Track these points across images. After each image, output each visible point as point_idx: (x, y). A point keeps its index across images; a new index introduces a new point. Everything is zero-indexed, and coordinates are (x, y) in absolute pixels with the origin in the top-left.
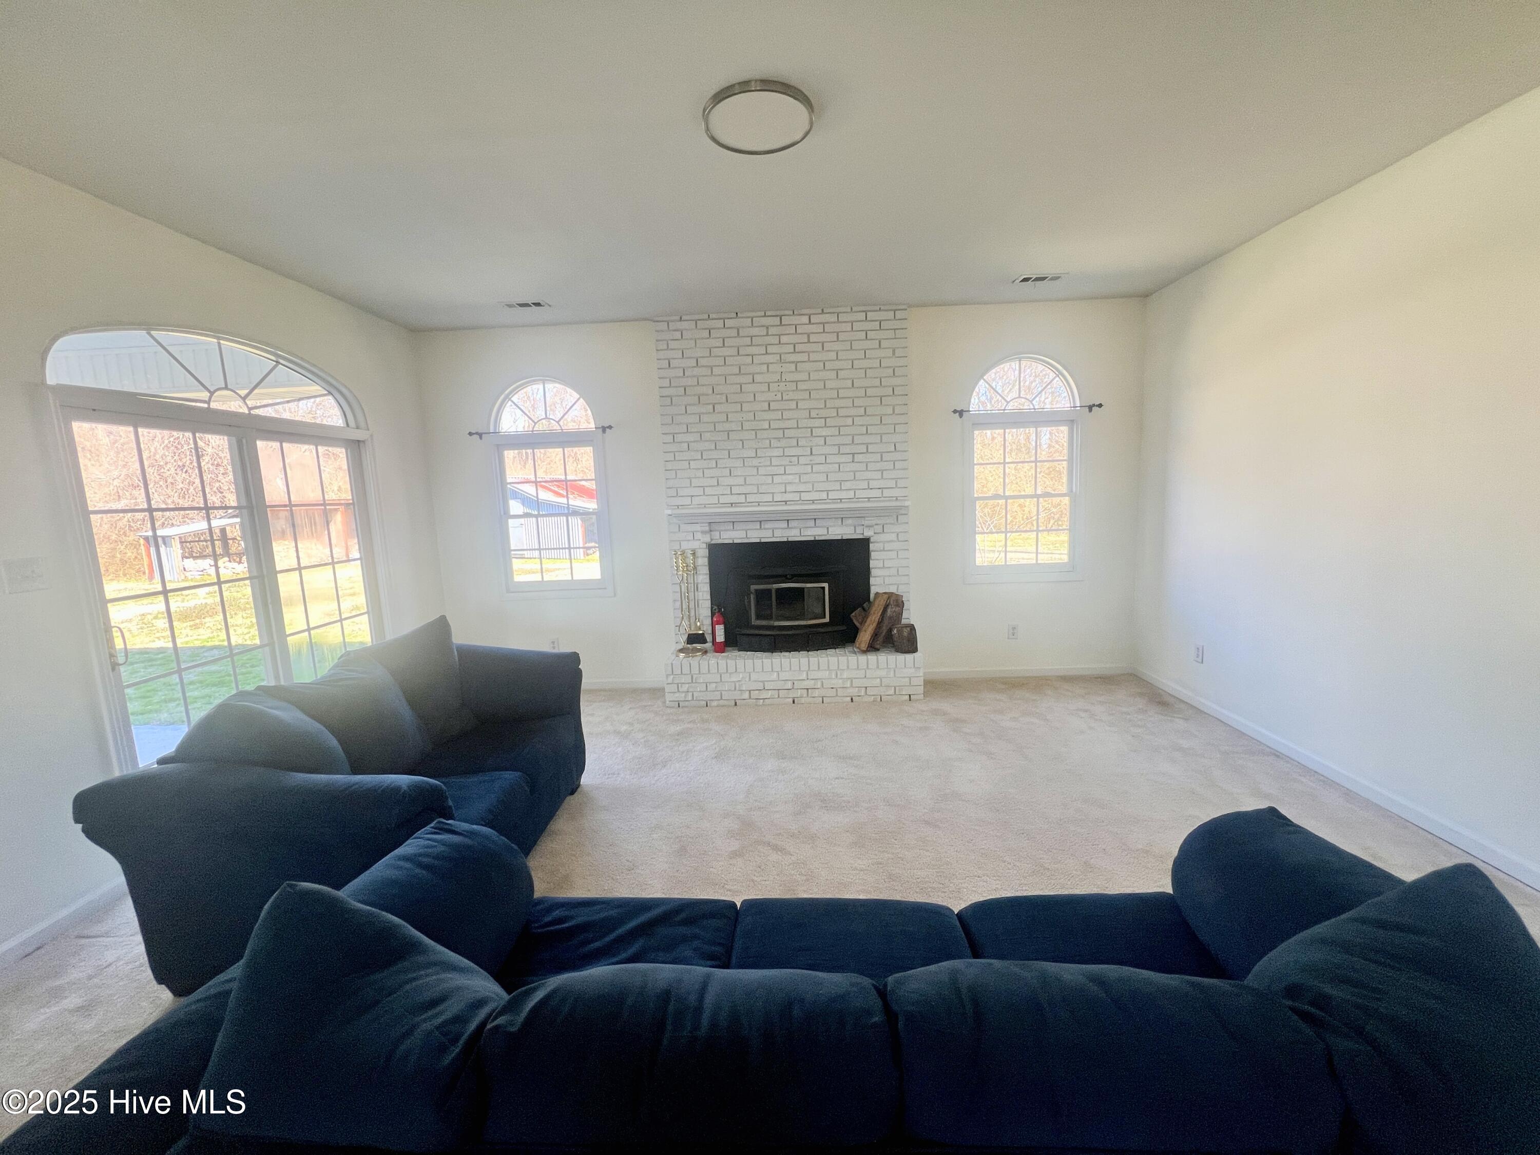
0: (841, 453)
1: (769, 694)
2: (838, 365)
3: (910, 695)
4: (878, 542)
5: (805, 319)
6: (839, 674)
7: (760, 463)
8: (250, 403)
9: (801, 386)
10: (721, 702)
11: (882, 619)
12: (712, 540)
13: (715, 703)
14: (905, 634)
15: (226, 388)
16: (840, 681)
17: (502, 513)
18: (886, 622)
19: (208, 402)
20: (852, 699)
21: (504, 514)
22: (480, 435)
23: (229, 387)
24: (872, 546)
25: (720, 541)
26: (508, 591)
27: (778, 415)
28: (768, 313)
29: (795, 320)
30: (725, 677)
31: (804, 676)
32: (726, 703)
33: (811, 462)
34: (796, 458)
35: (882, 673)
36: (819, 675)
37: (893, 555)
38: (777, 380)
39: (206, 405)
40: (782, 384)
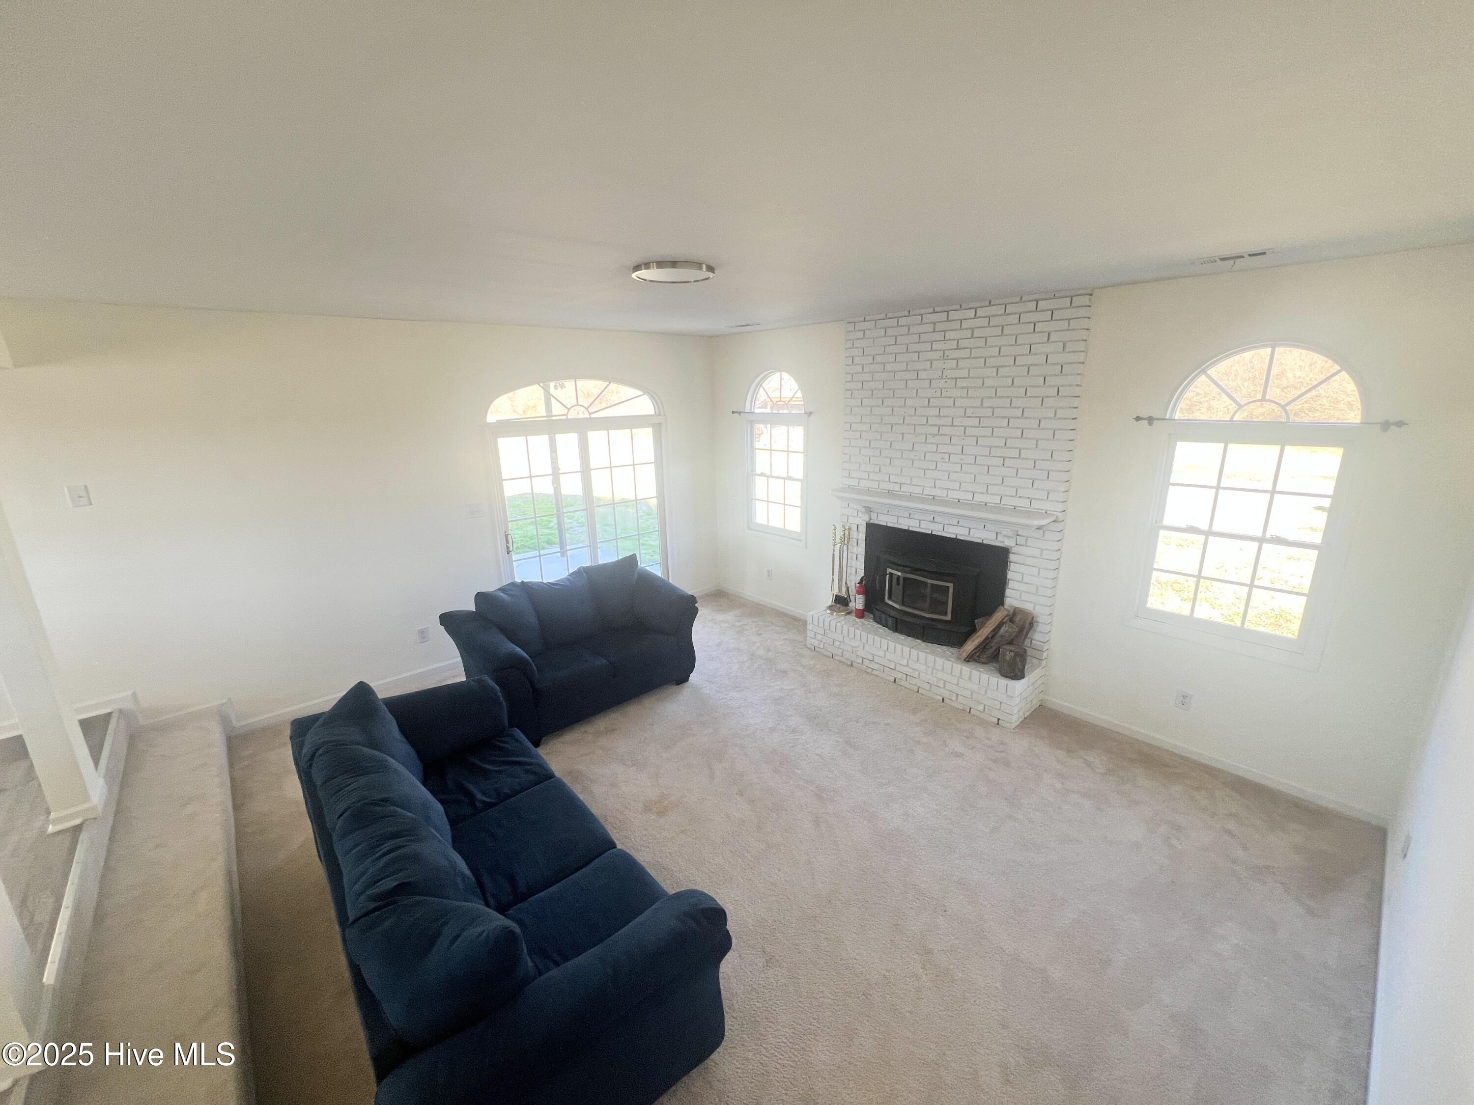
0: (991, 455)
1: (875, 667)
2: (1000, 361)
3: (999, 719)
4: (1019, 555)
5: (971, 313)
6: (934, 672)
7: (915, 456)
8: (591, 410)
9: (960, 383)
10: (841, 658)
11: (993, 637)
12: (870, 519)
13: (837, 658)
14: (1008, 658)
15: (578, 405)
16: (935, 679)
17: (750, 471)
18: (996, 639)
19: (567, 415)
20: (943, 699)
21: (752, 471)
22: (740, 413)
23: (580, 403)
24: (1012, 557)
25: (876, 522)
26: (749, 528)
27: (935, 412)
28: (937, 309)
29: (960, 315)
30: (847, 640)
31: (904, 662)
32: (844, 660)
33: (961, 462)
34: (947, 456)
35: (975, 687)
36: (916, 666)
37: (1035, 571)
38: (938, 377)
39: (565, 417)
40: (943, 381)
